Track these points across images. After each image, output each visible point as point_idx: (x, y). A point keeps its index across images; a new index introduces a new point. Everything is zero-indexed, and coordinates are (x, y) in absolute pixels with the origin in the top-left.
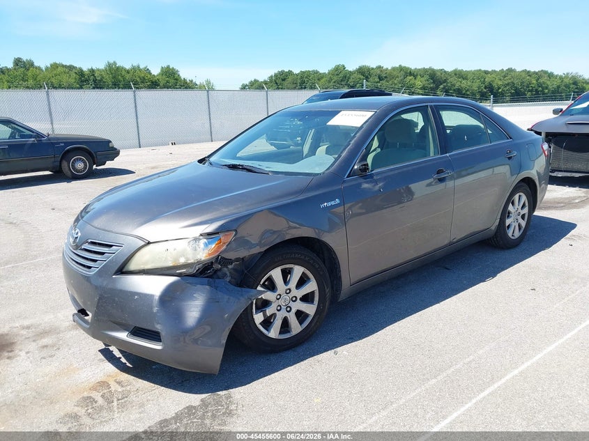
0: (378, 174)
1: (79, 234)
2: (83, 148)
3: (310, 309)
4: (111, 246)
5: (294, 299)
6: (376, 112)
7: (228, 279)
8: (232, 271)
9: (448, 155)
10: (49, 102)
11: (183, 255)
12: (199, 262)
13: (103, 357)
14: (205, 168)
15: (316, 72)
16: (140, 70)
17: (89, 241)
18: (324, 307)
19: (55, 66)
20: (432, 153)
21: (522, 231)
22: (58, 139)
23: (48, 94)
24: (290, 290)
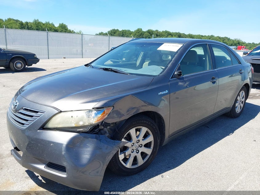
0: (186, 77)
1: (18, 103)
2: (21, 57)
3: (149, 151)
4: (38, 112)
5: (141, 146)
6: (184, 45)
7: (107, 135)
8: (109, 130)
9: (216, 70)
10: (6, 35)
11: (81, 120)
12: (91, 125)
13: (28, 176)
14: (88, 69)
15: (129, 31)
16: (50, 24)
17: (24, 108)
18: (156, 150)
19: (10, 20)
20: (208, 69)
21: (241, 109)
22: (9, 51)
23: (5, 31)
24: (139, 140)
